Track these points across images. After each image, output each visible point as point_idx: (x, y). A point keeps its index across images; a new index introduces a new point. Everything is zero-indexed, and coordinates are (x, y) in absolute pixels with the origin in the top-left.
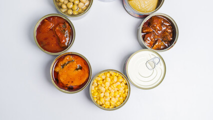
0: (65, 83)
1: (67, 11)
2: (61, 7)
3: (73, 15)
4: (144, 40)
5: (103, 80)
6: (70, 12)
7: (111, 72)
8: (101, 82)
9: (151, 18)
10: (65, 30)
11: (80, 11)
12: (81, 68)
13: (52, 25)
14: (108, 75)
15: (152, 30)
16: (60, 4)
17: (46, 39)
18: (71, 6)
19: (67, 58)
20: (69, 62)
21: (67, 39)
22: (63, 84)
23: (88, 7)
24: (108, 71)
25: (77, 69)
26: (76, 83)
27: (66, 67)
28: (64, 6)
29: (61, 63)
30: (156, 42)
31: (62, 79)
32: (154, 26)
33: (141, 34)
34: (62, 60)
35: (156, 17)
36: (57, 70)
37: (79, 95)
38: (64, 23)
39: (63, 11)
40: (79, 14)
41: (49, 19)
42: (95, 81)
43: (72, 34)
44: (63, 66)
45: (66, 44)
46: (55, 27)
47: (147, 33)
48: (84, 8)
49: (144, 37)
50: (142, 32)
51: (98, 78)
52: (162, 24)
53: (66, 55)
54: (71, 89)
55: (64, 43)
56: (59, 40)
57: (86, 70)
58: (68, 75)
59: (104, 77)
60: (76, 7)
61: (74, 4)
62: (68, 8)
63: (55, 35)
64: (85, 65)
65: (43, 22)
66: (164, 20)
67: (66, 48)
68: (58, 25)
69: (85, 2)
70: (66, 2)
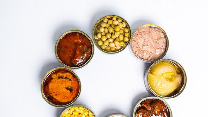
0: (50, 91)
1: (98, 41)
2: (96, 34)
3: (100, 47)
4: (137, 112)
5: (80, 113)
6: (100, 43)
7: (90, 113)
8: (77, 114)
9: (157, 100)
10: (84, 53)
11: (109, 49)
12: (71, 90)
14: (87, 113)
15: (150, 109)
16: (98, 31)
17: (66, 47)
18: (104, 39)
19: (68, 74)
20: (66, 78)
21: (80, 61)
22: (48, 90)
23: (117, 51)
24: (89, 110)
25: (68, 89)
26: (58, 98)
27: (61, 80)
28: (99, 36)
29: (61, 74)
31: (51, 85)
32: (154, 108)
33: (138, 105)
34: (63, 73)
35: (162, 104)
36: (54, 76)
37: (51, 109)
38: (88, 47)
39: (96, 38)
40: (105, 51)
41: (81, 35)
42: (73, 109)
43: (88, 59)
44: (59, 78)
45: (78, 63)
46: (80, 44)
47: (144, 108)
48: (113, 49)
49: (138, 109)
51: (76, 108)
52: (162, 112)
53: (69, 72)
54: (51, 99)
55: (76, 62)
56: (74, 56)
57: (74, 95)
58: (57, 87)
59: (82, 112)
60: (107, 43)
61: (108, 39)
62: (100, 39)
63: (75, 50)
64: (76, 90)
65: (74, 34)
66: (166, 110)
67: (75, 66)
68: (83, 44)
69: (118, 45)
70: (104, 34)
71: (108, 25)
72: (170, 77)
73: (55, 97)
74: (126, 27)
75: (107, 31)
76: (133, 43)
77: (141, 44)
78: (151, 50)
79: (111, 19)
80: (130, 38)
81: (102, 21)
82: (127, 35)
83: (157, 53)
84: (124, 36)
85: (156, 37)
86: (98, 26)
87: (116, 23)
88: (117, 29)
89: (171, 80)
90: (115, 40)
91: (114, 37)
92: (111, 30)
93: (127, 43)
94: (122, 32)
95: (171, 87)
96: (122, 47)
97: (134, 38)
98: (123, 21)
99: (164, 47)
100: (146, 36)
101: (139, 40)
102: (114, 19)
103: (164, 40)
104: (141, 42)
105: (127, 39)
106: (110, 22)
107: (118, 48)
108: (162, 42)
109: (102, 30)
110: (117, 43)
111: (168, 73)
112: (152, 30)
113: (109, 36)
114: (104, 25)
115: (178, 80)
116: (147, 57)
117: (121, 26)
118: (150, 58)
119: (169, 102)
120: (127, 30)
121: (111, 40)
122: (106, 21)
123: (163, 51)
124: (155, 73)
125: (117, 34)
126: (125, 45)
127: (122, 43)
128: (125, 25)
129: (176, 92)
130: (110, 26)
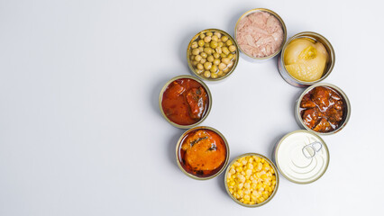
0: (194, 166)
1: (203, 73)
2: (196, 67)
3: (210, 79)
4: (303, 118)
5: (244, 166)
6: (208, 74)
7: (254, 157)
8: (241, 168)
9: (315, 88)
10: (198, 98)
11: (221, 73)
13: (182, 90)
14: (251, 160)
15: (314, 105)
16: (195, 63)
17: (173, 107)
18: (209, 66)
19: (199, 134)
20: (201, 139)
21: (201, 109)
22: (191, 167)
23: (231, 69)
24: (251, 155)
25: (210, 149)
26: (207, 168)
27: (196, 145)
28: (200, 67)
29: (191, 140)
30: (320, 120)
31: (189, 160)
32: (317, 100)
33: (299, 110)
34: (192, 136)
35: (322, 88)
36: (185, 148)
37: (211, 183)
38: (198, 88)
39: (199, 72)
40: (219, 77)
41: (178, 81)
42: (233, 167)
43: (207, 102)
44: (193, 143)
45: (199, 115)
46: (186, 93)
47: (308, 108)
48: (226, 70)
49: (303, 115)
50: (301, 107)
51: (236, 163)
52: (330, 98)
53: (198, 130)
54: (201, 174)
55: (196, 114)
56: (190, 110)
57: (222, 150)
58: (198, 156)
59: (245, 163)
60: (215, 69)
61: (213, 64)
62: (205, 70)
63: (186, 103)
64: (220, 144)
65: (172, 85)
66: (333, 93)
67: (198, 120)
68: (190, 89)
69: (228, 62)
70: (203, 61)
71: (201, 49)
72: (310, 53)
73: (203, 169)
74: (222, 35)
75: (205, 55)
76: (242, 47)
77: (251, 43)
78: (266, 40)
79: (199, 39)
80: (235, 44)
81: (192, 49)
82: (229, 43)
83: (276, 39)
84: (228, 47)
85: (262, 22)
86: (192, 57)
87: (208, 39)
88: (215, 45)
89: (313, 56)
90: (221, 58)
91: (217, 56)
92: (210, 51)
93: (237, 52)
94: (221, 44)
95: (319, 64)
96: (234, 61)
97: (239, 41)
98: (214, 31)
99: (279, 26)
100: (250, 29)
101: (246, 40)
102: (203, 36)
103: (273, 19)
104: (250, 40)
105: (233, 48)
106: (201, 43)
107: (230, 65)
108: (273, 23)
109: (199, 58)
110: (226, 60)
111: (305, 50)
112: (252, 18)
113: (211, 59)
114: (197, 52)
115: (321, 49)
116: (269, 52)
117: (215, 39)
118: (273, 50)
119: (330, 81)
120: (225, 39)
121: (217, 62)
122: (195, 45)
123: (281, 31)
124: (290, 61)
125: (219, 51)
126: (235, 57)
127: (231, 56)
128: (219, 35)
129: (329, 65)
130: (204, 47)
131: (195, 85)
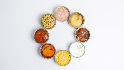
0: (45, 55)
1: (46, 27)
2: (43, 26)
3: (48, 29)
6: (47, 27)
8: (60, 55)
9: (80, 29)
10: (45, 35)
11: (51, 27)
12: (51, 49)
13: (40, 33)
14: (62, 52)
15: (80, 34)
16: (43, 24)
17: (38, 38)
18: (47, 25)
19: (46, 45)
20: (47, 47)
21: (46, 38)
23: (54, 25)
24: (62, 50)
25: (50, 50)
26: (50, 55)
27: (46, 49)
28: (45, 25)
29: (44, 48)
30: (82, 38)
31: (44, 54)
32: (81, 32)
33: (75, 36)
34: (44, 46)
35: (82, 29)
36: (42, 50)
37: (51, 60)
39: (45, 27)
40: (51, 28)
41: (39, 30)
42: (57, 54)
43: (48, 36)
44: (45, 49)
45: (46, 40)
46: (41, 33)
47: (78, 35)
48: (53, 26)
49: (77, 37)
50: (76, 34)
52: (84, 31)
54: (48, 58)
55: (45, 40)
56: (43, 38)
57: (54, 50)
58: (46, 52)
59: (60, 53)
60: (49, 26)
63: (42, 37)
64: (53, 48)
65: (37, 32)
68: (42, 32)
69: (53, 23)
70: (46, 24)
71: (45, 20)
72: (77, 18)
73: (48, 56)
74: (51, 15)
75: (46, 22)
76: (57, 18)
77: (60, 17)
78: (64, 16)
79: (44, 17)
80: (55, 18)
81: (42, 20)
82: (53, 17)
83: (67, 15)
84: (53, 19)
85: (62, 10)
86: (42, 23)
87: (46, 17)
88: (49, 18)
89: (78, 19)
90: (51, 22)
91: (50, 22)
92: (47, 21)
93: (55, 20)
94: (51, 18)
95: (80, 22)
96: (55, 23)
97: (56, 16)
98: (48, 14)
99: (67, 11)
100: (59, 13)
101: (58, 16)
102: (45, 16)
103: (66, 9)
104: (59, 16)
105: (54, 19)
106: (45, 18)
107: (54, 24)
108: (66, 10)
109: (44, 23)
110: (52, 23)
111: (75, 18)
112: (59, 9)
113: (48, 23)
114: (43, 21)
115: (80, 17)
116: (65, 19)
117: (49, 17)
118: (66, 18)
119: (83, 26)
120: (52, 16)
121: (50, 24)
122: (43, 19)
123: (68, 13)
124: (71, 22)
125: (50, 20)
126: (55, 21)
127: (54, 21)
128: (50, 15)
129: (83, 22)
130: (46, 19)
131: (44, 31)
